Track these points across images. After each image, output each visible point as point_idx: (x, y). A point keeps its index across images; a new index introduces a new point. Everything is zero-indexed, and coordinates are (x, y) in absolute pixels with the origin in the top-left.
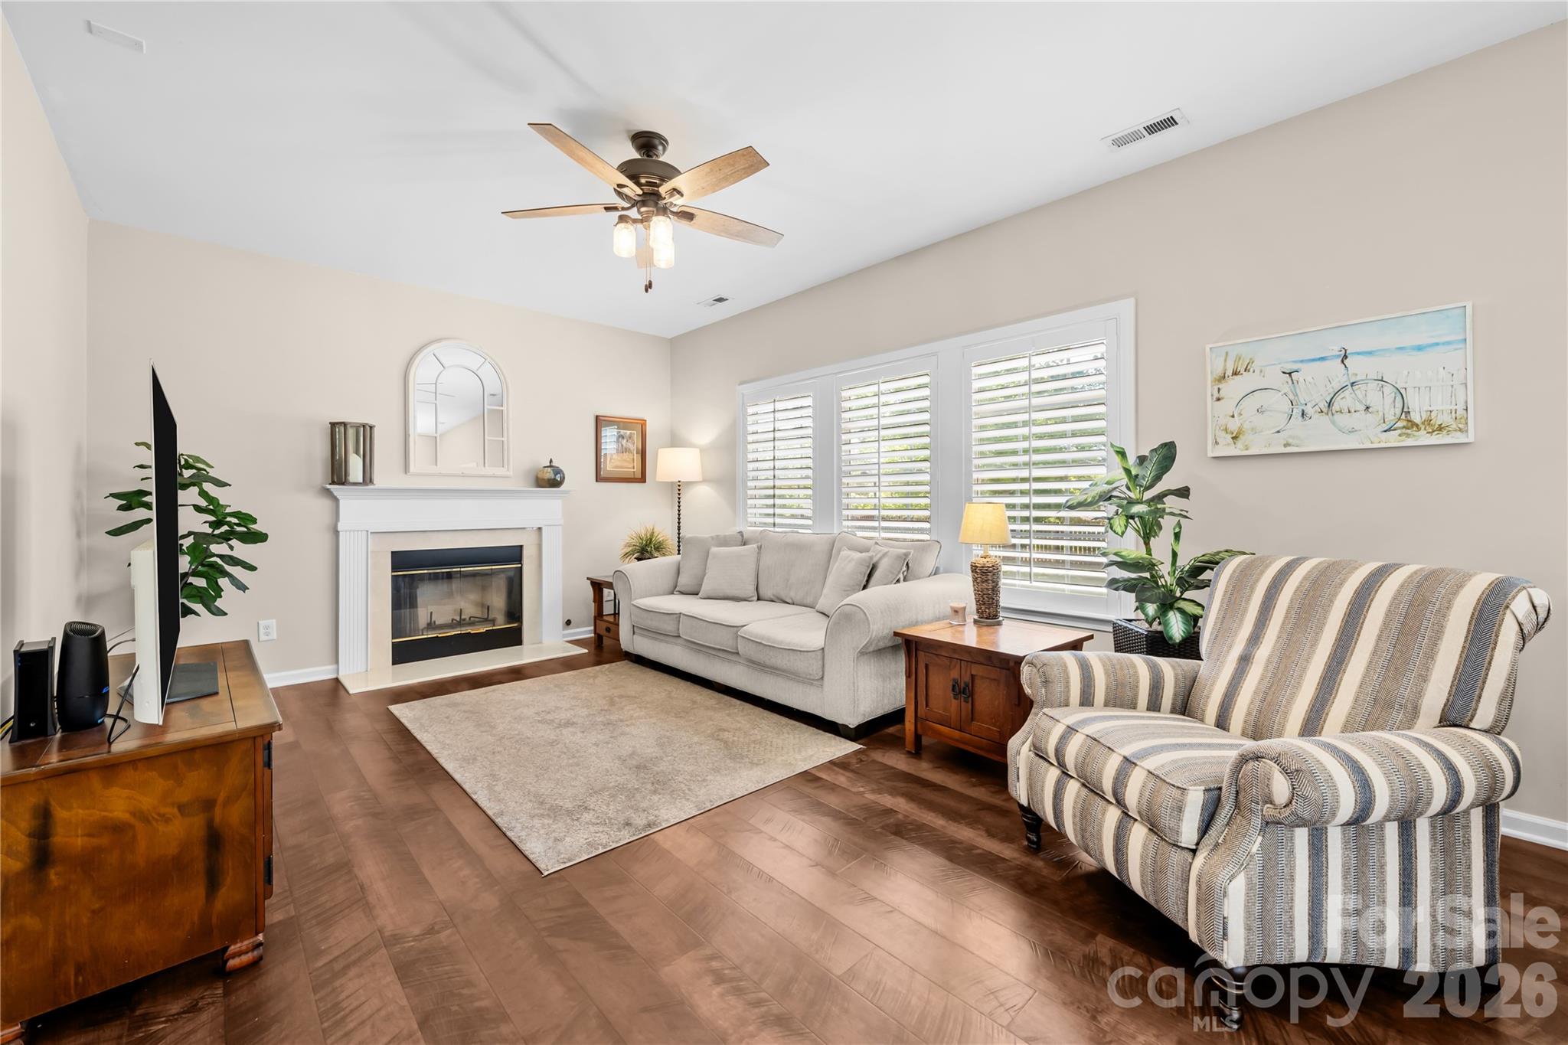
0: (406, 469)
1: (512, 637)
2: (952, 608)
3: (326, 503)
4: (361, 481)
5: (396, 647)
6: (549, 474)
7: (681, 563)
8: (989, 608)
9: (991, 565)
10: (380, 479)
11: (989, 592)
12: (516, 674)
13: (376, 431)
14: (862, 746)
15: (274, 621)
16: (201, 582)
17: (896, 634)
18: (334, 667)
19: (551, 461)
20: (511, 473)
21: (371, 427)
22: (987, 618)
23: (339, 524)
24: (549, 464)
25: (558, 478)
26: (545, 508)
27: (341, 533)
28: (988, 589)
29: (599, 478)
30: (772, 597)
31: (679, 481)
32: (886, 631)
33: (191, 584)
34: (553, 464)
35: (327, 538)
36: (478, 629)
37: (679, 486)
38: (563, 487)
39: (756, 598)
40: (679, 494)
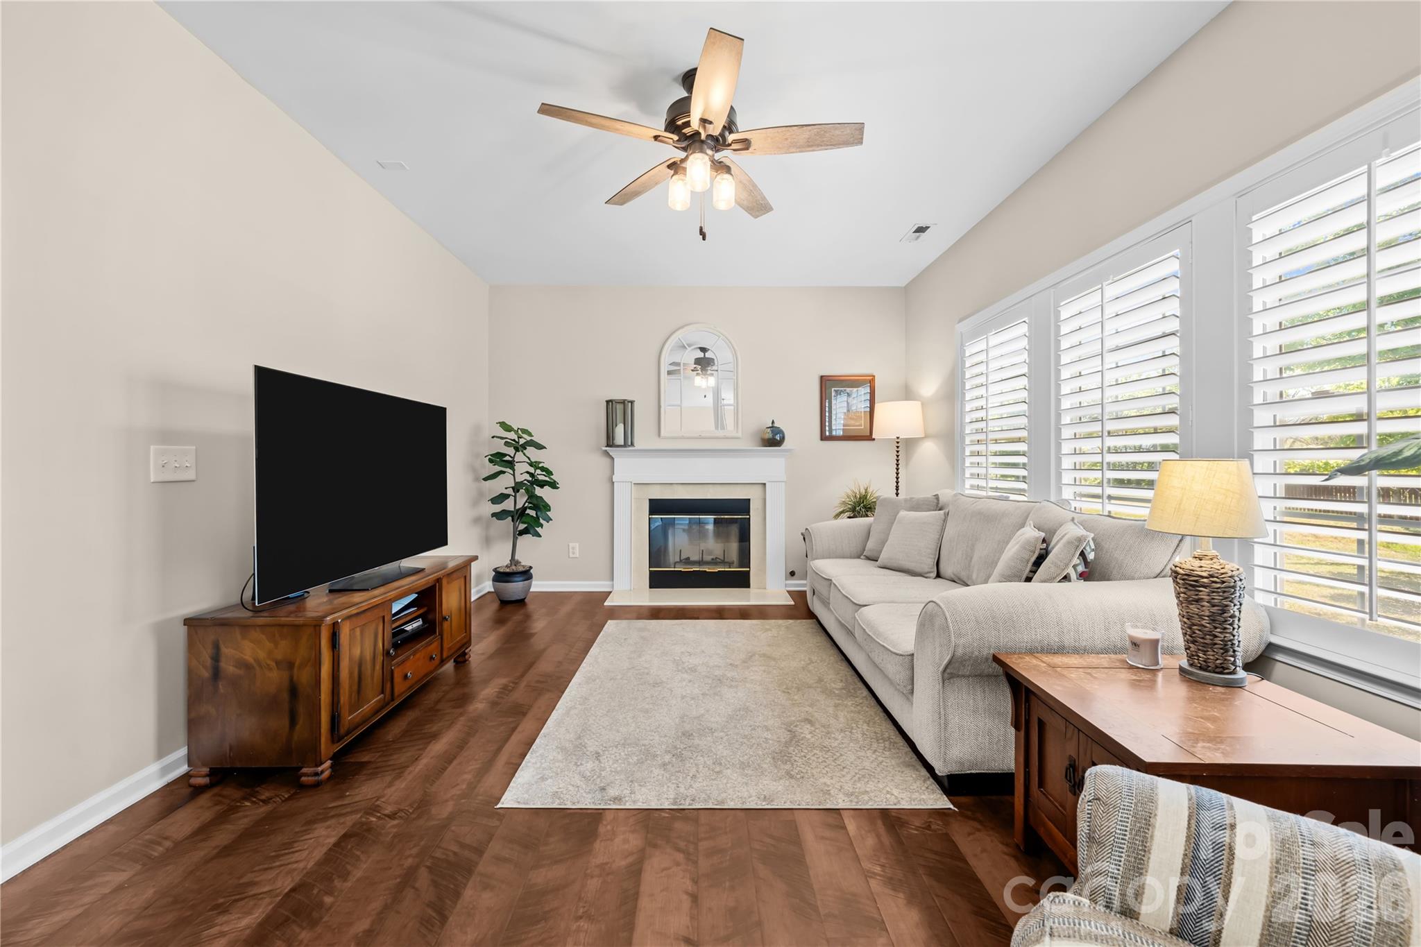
0: (659, 435)
1: (741, 580)
2: (1130, 637)
3: (605, 461)
4: (623, 444)
5: (653, 575)
6: (769, 435)
7: (873, 525)
8: (1205, 652)
9: (1205, 574)
10: (639, 443)
11: (1203, 622)
12: (744, 613)
13: (636, 404)
14: (952, 807)
15: (577, 544)
16: (533, 513)
17: (996, 659)
18: (609, 583)
19: (773, 422)
20: (740, 434)
21: (632, 402)
22: (1201, 668)
23: (614, 477)
24: (771, 425)
25: (778, 437)
26: (769, 465)
27: (615, 484)
28: (1201, 617)
29: (823, 438)
30: (952, 576)
31: (898, 438)
32: (985, 652)
33: (528, 514)
34: (775, 425)
35: (608, 485)
36: (714, 569)
37: (898, 442)
38: (786, 445)
39: (934, 574)
40: (898, 452)
